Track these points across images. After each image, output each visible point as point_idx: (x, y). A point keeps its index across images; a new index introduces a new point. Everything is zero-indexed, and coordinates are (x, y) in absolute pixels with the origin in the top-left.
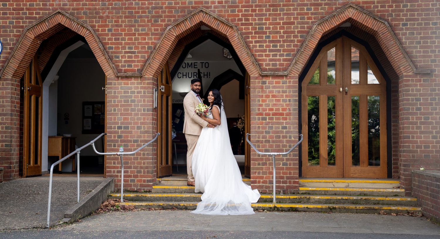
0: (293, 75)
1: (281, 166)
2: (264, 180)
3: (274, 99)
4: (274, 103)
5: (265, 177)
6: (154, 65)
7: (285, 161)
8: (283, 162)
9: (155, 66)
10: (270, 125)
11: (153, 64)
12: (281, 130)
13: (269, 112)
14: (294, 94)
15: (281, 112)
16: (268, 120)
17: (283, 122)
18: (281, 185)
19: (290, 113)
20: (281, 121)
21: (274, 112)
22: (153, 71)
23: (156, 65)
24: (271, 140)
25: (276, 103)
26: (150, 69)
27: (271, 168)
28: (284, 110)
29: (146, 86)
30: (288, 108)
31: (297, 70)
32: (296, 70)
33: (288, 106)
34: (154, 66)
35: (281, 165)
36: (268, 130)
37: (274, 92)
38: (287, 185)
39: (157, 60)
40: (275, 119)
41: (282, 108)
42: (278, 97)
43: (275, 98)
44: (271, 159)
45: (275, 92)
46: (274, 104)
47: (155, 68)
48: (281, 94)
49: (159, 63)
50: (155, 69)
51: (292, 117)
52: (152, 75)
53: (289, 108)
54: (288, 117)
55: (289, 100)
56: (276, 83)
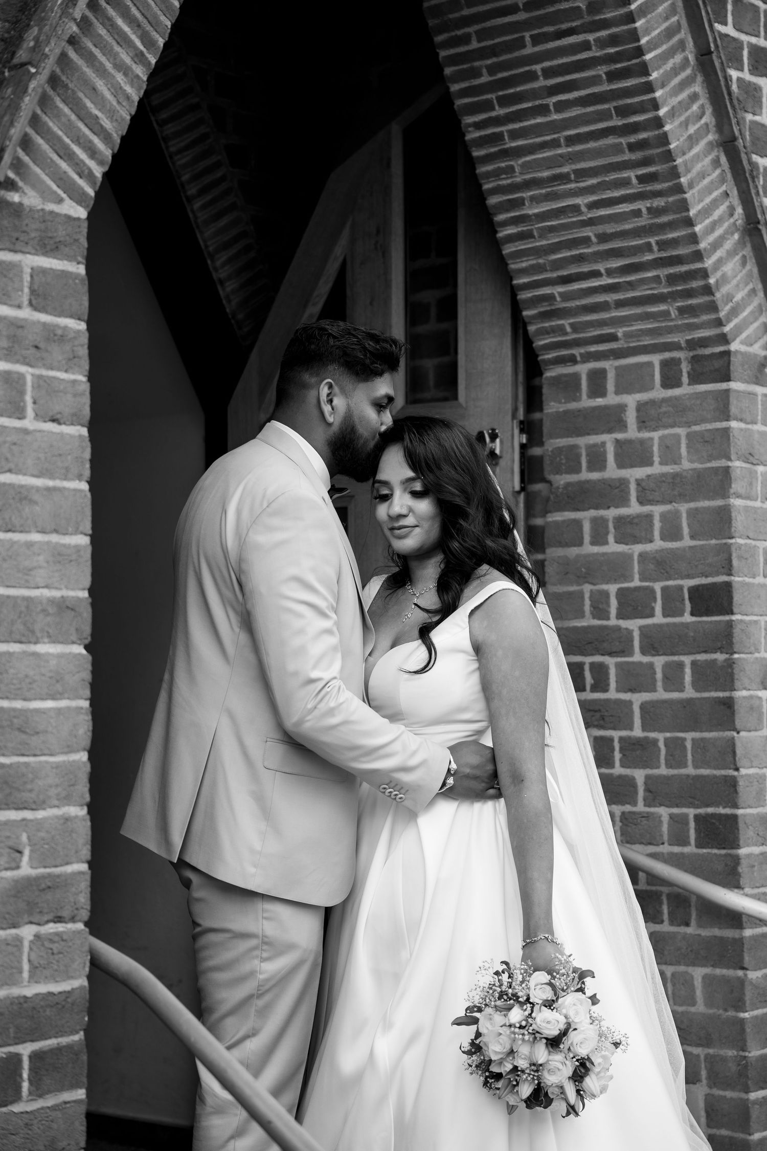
6: (102, 72)
9: (108, 95)
11: (90, 59)
22: (93, 152)
23: (120, 77)
26: (57, 115)
29: (26, 313)
34: (100, 84)
39: (120, 22)
47: (111, 114)
49: (139, 57)
50: (107, 124)
52: (78, 197)
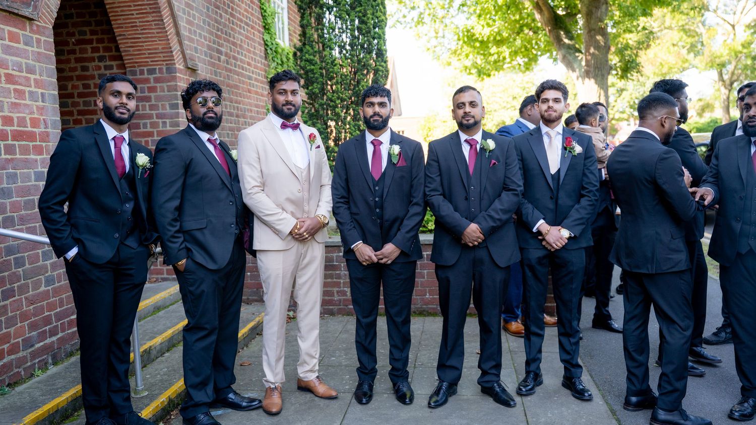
0: (44, 25)
1: (43, 288)
2: (13, 344)
3: (12, 87)
4: (13, 100)
5: (14, 334)
7: (49, 273)
8: (47, 275)
10: (11, 170)
12: (34, 183)
13: (5, 128)
14: (50, 79)
15: (30, 129)
16: (5, 154)
17: (36, 161)
18: (48, 341)
19: (48, 134)
20: (32, 156)
21: (15, 128)
24: (15, 214)
25: (17, 101)
27: (24, 300)
28: (35, 123)
30: (42, 118)
31: (49, 10)
32: (48, 12)
33: (41, 114)
35: (43, 285)
36: (6, 186)
37: (10, 68)
38: (59, 336)
40: (20, 150)
41: (31, 119)
42: (20, 84)
43: (14, 84)
44: (22, 273)
45: (13, 66)
46: (12, 103)
48: (24, 74)
51: (51, 144)
53: (44, 119)
54: (44, 144)
55: (42, 94)
56: (13, 38)
